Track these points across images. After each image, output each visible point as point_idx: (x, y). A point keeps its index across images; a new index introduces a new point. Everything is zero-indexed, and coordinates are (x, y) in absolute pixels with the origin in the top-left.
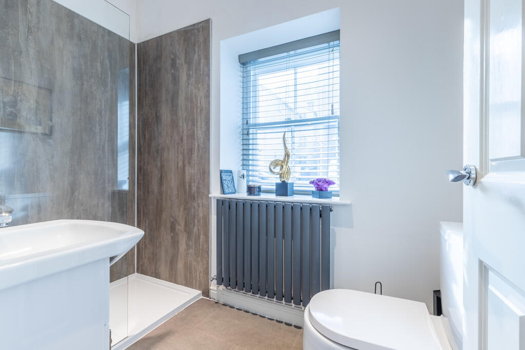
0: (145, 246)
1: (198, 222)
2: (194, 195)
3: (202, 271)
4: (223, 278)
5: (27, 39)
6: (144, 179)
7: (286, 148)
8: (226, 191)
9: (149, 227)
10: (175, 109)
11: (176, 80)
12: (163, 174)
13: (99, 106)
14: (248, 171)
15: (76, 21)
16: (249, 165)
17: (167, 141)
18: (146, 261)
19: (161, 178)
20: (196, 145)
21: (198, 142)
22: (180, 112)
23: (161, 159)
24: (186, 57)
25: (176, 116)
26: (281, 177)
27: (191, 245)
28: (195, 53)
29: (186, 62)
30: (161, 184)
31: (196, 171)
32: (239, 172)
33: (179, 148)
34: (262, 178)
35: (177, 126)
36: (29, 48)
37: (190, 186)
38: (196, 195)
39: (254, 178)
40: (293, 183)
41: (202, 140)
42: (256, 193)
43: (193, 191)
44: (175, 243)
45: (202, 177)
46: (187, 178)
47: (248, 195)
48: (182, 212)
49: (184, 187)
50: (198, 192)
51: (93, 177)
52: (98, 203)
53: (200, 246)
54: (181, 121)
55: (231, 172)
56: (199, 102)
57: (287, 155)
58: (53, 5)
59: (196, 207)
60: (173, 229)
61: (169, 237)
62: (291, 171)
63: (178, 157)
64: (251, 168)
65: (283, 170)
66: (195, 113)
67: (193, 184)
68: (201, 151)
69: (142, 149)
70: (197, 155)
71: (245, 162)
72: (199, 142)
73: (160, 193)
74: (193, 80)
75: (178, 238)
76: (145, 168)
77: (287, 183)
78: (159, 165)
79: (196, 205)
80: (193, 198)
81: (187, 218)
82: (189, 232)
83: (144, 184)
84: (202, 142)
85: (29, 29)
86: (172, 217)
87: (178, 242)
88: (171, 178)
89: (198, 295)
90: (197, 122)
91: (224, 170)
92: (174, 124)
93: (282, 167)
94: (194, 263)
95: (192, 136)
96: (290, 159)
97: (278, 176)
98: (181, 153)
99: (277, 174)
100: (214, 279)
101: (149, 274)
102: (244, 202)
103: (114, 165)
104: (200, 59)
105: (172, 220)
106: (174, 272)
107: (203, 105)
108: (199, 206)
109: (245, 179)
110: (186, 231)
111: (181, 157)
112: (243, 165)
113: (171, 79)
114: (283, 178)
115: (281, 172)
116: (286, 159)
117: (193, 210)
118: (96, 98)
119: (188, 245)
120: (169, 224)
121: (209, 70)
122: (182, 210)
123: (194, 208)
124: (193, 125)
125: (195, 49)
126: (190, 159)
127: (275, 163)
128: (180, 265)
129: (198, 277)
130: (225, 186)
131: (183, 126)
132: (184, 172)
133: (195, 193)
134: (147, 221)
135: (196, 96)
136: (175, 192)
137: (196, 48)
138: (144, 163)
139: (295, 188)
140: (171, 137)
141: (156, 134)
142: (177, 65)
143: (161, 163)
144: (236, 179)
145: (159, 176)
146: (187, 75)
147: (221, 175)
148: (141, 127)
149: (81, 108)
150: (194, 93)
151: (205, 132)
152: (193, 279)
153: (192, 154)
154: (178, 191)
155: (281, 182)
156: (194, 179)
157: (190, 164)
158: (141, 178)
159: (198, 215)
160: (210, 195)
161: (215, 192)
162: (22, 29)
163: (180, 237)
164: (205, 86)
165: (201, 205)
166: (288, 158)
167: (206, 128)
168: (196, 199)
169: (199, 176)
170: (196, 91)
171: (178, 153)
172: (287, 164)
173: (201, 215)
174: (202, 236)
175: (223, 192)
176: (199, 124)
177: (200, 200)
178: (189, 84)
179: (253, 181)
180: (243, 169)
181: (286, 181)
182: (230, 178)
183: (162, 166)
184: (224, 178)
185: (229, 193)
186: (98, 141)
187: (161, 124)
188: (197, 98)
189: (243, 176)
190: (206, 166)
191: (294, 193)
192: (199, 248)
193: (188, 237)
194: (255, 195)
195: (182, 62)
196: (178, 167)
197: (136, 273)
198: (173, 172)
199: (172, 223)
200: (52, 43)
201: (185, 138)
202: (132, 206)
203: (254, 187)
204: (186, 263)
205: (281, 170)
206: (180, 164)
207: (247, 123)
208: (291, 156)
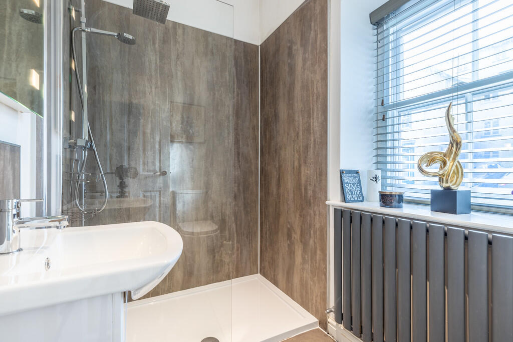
0: (266, 249)
1: (314, 233)
2: (310, 200)
3: (319, 294)
4: (342, 314)
5: (176, 65)
6: (265, 180)
7: (452, 130)
8: (349, 198)
9: (269, 230)
10: (291, 102)
11: (292, 69)
12: (281, 174)
13: (228, 111)
14: (384, 171)
15: (210, 39)
16: (386, 163)
17: (284, 139)
18: (267, 264)
19: (279, 180)
20: (312, 140)
21: (314, 136)
22: (296, 105)
23: (279, 158)
24: (302, 39)
25: (293, 109)
26: (441, 180)
27: (307, 259)
28: (311, 30)
29: (302, 45)
30: (279, 185)
31: (312, 171)
32: (369, 172)
33: (295, 146)
34: (408, 182)
35: (294, 120)
36: (178, 72)
37: (306, 189)
38: (312, 201)
39: (396, 182)
40: (470, 192)
41: (318, 133)
42: (394, 204)
43: (309, 196)
44: (291, 253)
45: (318, 179)
46: (303, 179)
47: (381, 206)
48: (298, 218)
49: (300, 189)
50: (315, 197)
51: (223, 178)
52: (226, 202)
53: (316, 263)
54: (297, 115)
55: (357, 172)
56: (315, 87)
57: (456, 144)
58: (193, 30)
59: (312, 215)
60: (289, 236)
61: (286, 245)
62: (465, 170)
63: (294, 156)
64: (389, 166)
65: (446, 168)
66: (311, 101)
67: (309, 188)
68: (317, 146)
69: (264, 150)
70: (314, 152)
71: (380, 159)
72: (316, 136)
73: (278, 195)
74: (309, 63)
75: (295, 249)
76: (266, 169)
77: (456, 192)
78: (277, 166)
79: (312, 212)
80: (309, 204)
81: (303, 227)
82: (305, 244)
83: (265, 185)
84: (318, 136)
85: (178, 56)
86: (289, 222)
87: (294, 252)
88: (288, 179)
89: (315, 323)
90: (313, 112)
91: (346, 171)
92: (291, 119)
93: (445, 163)
94: (310, 283)
95: (308, 130)
96: (462, 151)
97: (437, 179)
98: (297, 151)
99: (434, 176)
100: (331, 311)
101: (269, 279)
102: (373, 217)
103: (239, 166)
104: (316, 35)
105: (288, 226)
106: (290, 285)
107: (320, 90)
108: (315, 215)
109: (379, 182)
110: (301, 242)
111: (296, 155)
112: (377, 163)
113: (287, 70)
114: (447, 182)
115: (441, 172)
116: (454, 149)
117: (309, 218)
118: (225, 105)
119: (303, 258)
120: (285, 230)
121: (326, 45)
122: (298, 216)
123: (310, 216)
124: (309, 117)
125: (311, 25)
126: (306, 157)
127: (431, 159)
128: (296, 280)
129: (314, 301)
130: (347, 191)
131: (299, 120)
132: (300, 173)
133: (312, 198)
134: (268, 223)
135: (312, 80)
136: (291, 196)
137: (313, 24)
138: (266, 164)
139: (473, 201)
140: (288, 134)
141: (275, 132)
142: (294, 52)
143: (279, 163)
144: (364, 182)
145: (278, 177)
146: (302, 59)
147: (341, 176)
148: (263, 127)
149: (213, 116)
150: (310, 79)
151: (322, 123)
152: (309, 301)
153: (307, 152)
154: (294, 194)
155: (441, 189)
156: (310, 182)
157: (306, 164)
158: (263, 179)
159: (315, 225)
160: (327, 203)
161: (334, 200)
162: (173, 57)
163: (296, 247)
164: (322, 65)
165: (317, 213)
166: (458, 148)
167: (323, 117)
168: (312, 205)
169: (315, 178)
170: (312, 75)
171: (294, 151)
172: (454, 159)
173: (317, 226)
174: (318, 252)
175: (345, 200)
176: (315, 114)
177: (316, 207)
178: (304, 70)
179: (392, 186)
180: (377, 169)
181: (453, 187)
182: (355, 181)
183: (280, 167)
184: (346, 180)
185: (353, 201)
186: (226, 144)
187: (279, 121)
188: (314, 83)
189: (376, 178)
190: (323, 165)
191: (470, 208)
192: (316, 266)
193: (304, 249)
194: (391, 207)
195: (298, 48)
196: (294, 167)
197: (259, 274)
198: (289, 173)
199: (289, 230)
200: (193, 63)
201: (301, 134)
202: (256, 207)
203: (391, 196)
204: (301, 279)
205: (441, 168)
206: (296, 164)
207: (382, 104)
208: (463, 146)
